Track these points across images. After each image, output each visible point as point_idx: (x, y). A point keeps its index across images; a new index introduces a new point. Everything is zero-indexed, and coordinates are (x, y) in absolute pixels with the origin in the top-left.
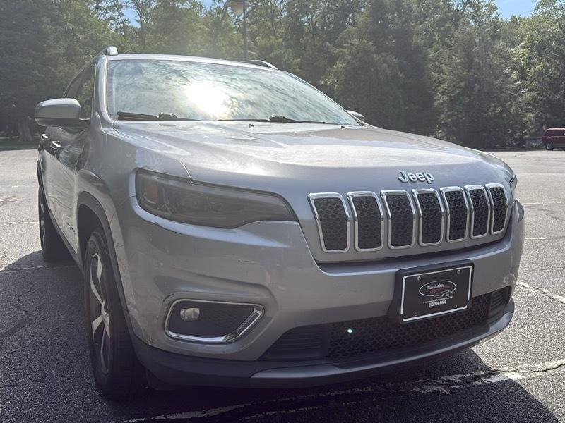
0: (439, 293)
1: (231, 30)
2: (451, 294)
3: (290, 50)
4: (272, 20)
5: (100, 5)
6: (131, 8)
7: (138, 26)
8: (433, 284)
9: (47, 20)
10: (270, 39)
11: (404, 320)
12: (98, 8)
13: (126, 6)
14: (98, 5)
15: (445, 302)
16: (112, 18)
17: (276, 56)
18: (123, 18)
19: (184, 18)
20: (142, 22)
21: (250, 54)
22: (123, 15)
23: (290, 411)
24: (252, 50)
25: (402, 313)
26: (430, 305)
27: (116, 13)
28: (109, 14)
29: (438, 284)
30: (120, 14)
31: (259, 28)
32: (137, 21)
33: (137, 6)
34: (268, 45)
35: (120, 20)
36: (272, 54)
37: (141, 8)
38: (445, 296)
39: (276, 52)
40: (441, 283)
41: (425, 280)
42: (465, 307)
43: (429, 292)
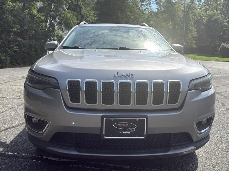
0: (125, 128)
1: (195, 9)
2: (133, 130)
3: (223, 16)
4: (216, 3)
5: (143, 4)
6: (155, 4)
7: (157, 11)
8: (122, 124)
9: (119, 12)
10: (214, 11)
11: (105, 137)
12: (142, 5)
13: (153, 3)
14: (142, 4)
15: (130, 133)
16: (147, 8)
17: (216, 18)
18: (151, 8)
19: (175, 6)
20: (158, 9)
21: (204, 18)
22: (151, 7)
23: (88, 167)
24: (204, 17)
25: (104, 134)
26: (120, 133)
27: (149, 6)
28: (146, 7)
29: (124, 124)
30: (150, 7)
31: (209, 7)
32: (156, 9)
33: (157, 3)
34: (213, 14)
35: (150, 9)
36: (214, 18)
37: (158, 3)
38: (129, 130)
39: (216, 17)
40: (127, 124)
41: (115, 121)
42: (144, 137)
43: (119, 127)
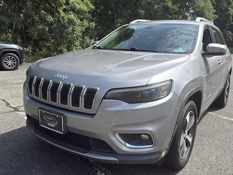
0: (51, 121)
2: (55, 124)
8: (49, 117)
11: (41, 125)
15: (53, 126)
25: (40, 122)
26: (48, 124)
29: (50, 118)
38: (53, 124)
40: (52, 118)
42: (62, 133)
43: (47, 119)
